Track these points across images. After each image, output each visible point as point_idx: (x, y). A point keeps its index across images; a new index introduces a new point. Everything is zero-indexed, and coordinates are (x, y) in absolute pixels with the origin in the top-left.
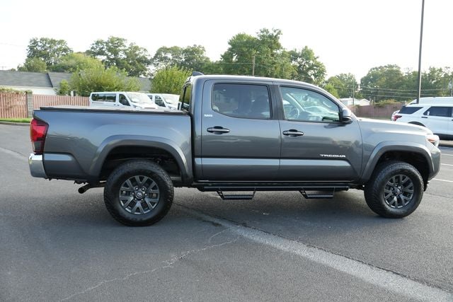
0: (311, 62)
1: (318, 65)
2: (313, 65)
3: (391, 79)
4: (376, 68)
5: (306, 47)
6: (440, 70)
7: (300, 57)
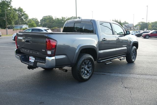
0: (23, 13)
1: (25, 14)
2: (23, 14)
3: (50, 20)
4: (45, 16)
5: (20, 7)
6: (65, 18)
7: (18, 11)
